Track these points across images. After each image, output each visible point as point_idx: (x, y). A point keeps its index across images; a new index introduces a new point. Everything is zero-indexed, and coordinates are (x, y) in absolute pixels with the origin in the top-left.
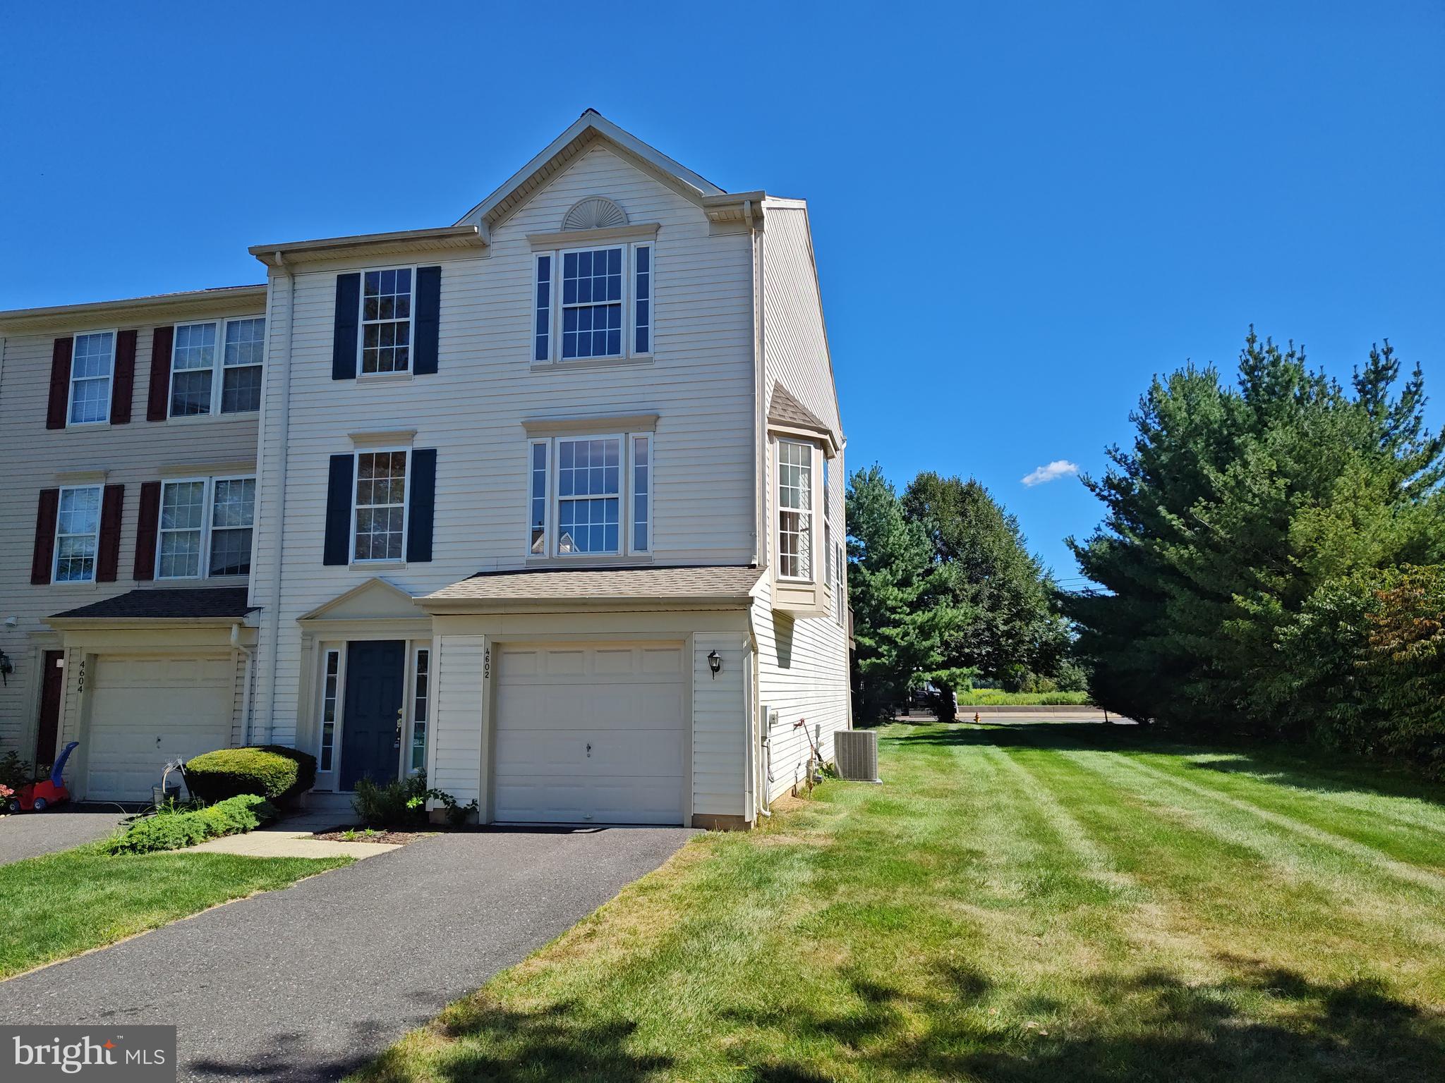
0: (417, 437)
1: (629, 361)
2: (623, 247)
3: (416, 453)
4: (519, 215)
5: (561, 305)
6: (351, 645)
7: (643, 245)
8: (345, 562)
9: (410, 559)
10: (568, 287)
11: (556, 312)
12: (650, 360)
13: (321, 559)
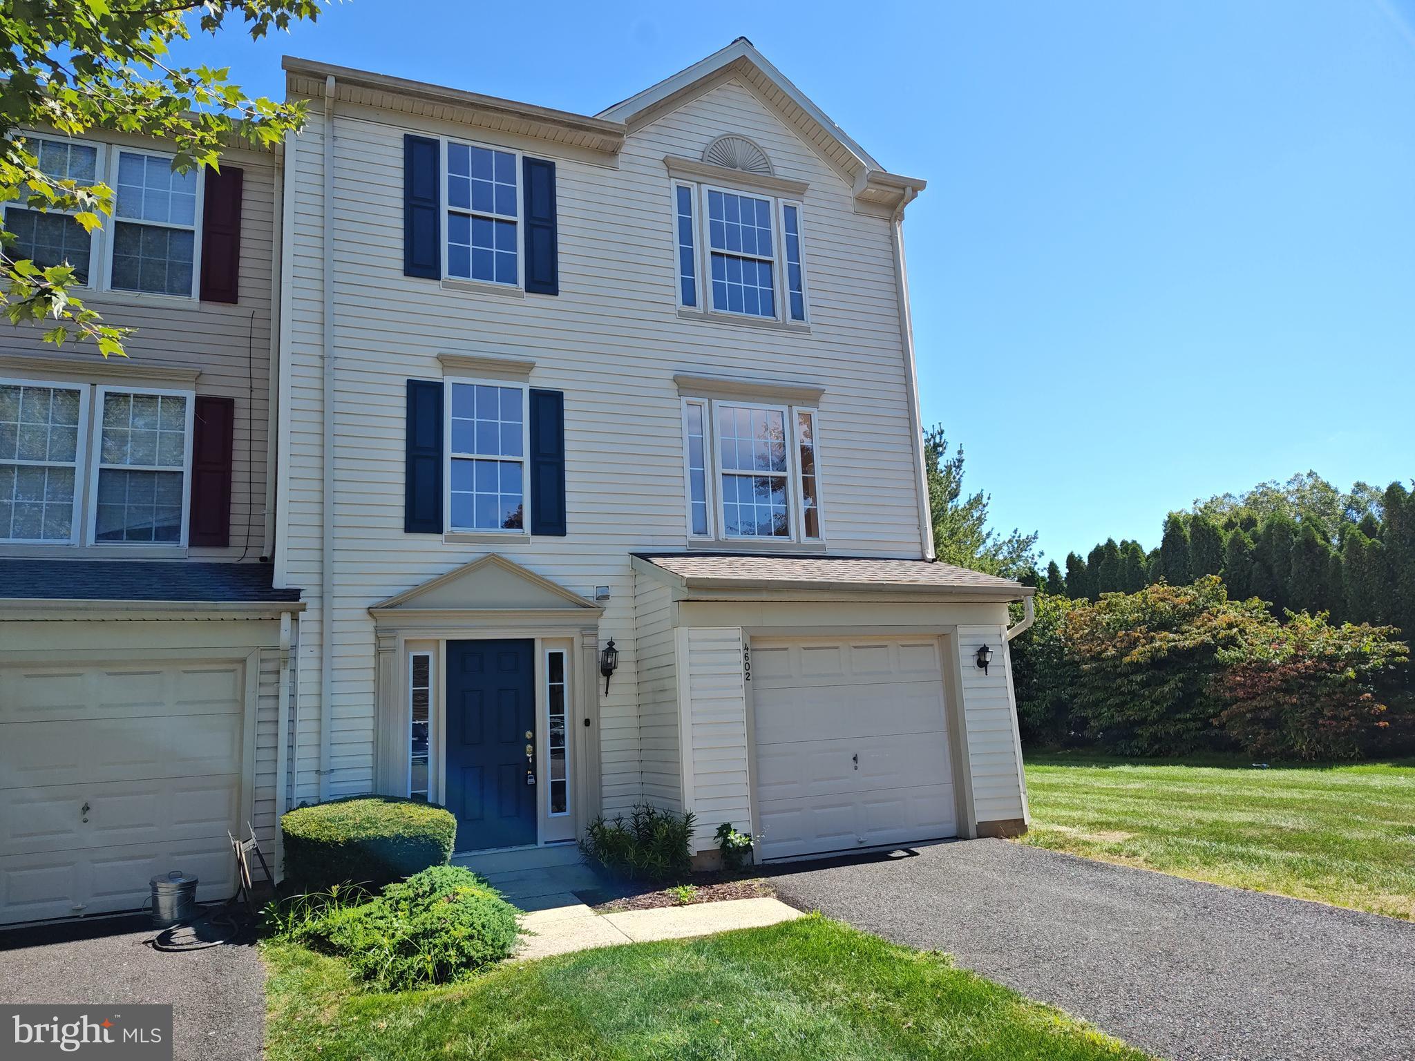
0: (535, 372)
1: (785, 327)
2: (771, 200)
3: (536, 394)
4: (648, 128)
5: (709, 248)
6: (454, 647)
7: (791, 203)
8: (439, 530)
9: (535, 532)
10: (715, 229)
11: (703, 255)
12: (807, 330)
13: (401, 523)
